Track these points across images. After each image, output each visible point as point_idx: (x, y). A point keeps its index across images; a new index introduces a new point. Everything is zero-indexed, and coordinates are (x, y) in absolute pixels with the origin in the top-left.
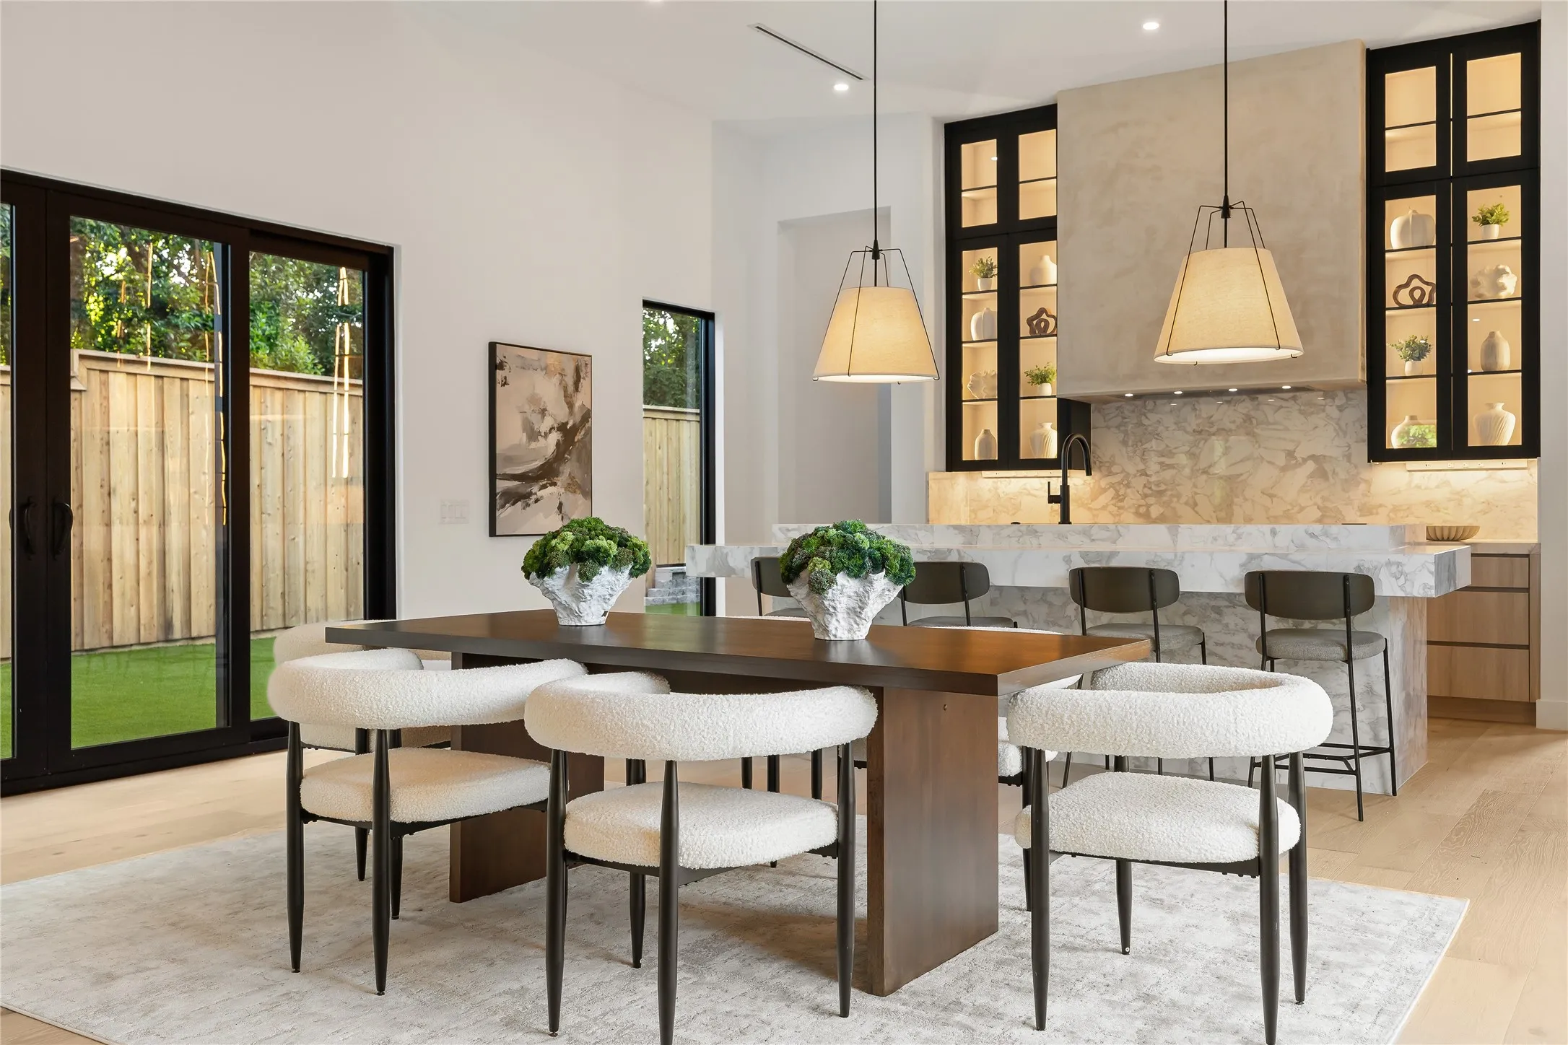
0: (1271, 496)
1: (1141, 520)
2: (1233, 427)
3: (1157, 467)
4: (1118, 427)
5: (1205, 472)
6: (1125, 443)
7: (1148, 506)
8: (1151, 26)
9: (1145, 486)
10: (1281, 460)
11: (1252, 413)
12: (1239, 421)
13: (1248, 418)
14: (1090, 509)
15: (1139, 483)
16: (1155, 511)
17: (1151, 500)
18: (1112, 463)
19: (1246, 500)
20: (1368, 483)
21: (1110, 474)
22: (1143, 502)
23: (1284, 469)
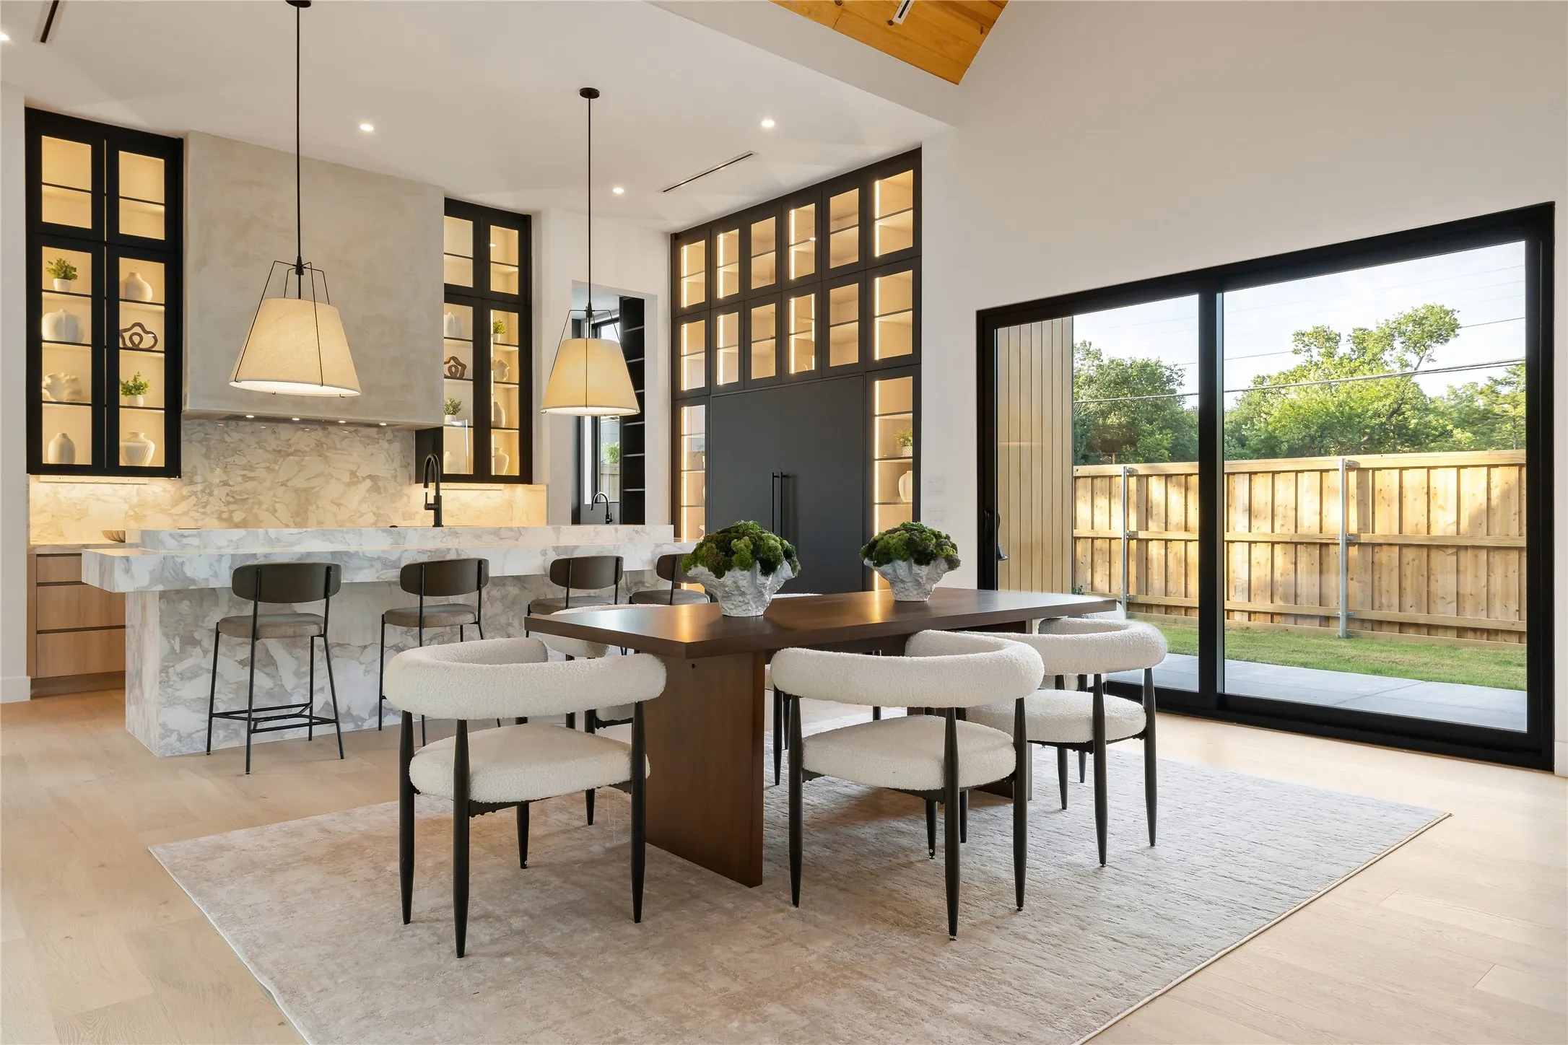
0: (339, 505)
1: (225, 524)
2: (307, 449)
3: (240, 479)
4: (200, 442)
5: (283, 484)
6: (207, 456)
7: (231, 512)
8: (367, 128)
9: (228, 494)
10: (347, 478)
11: (324, 440)
12: (313, 445)
13: (320, 444)
14: (171, 515)
15: (219, 493)
16: (238, 516)
17: (232, 507)
18: (194, 473)
19: (318, 507)
20: (409, 497)
21: (192, 483)
22: (225, 509)
23: (349, 485)
